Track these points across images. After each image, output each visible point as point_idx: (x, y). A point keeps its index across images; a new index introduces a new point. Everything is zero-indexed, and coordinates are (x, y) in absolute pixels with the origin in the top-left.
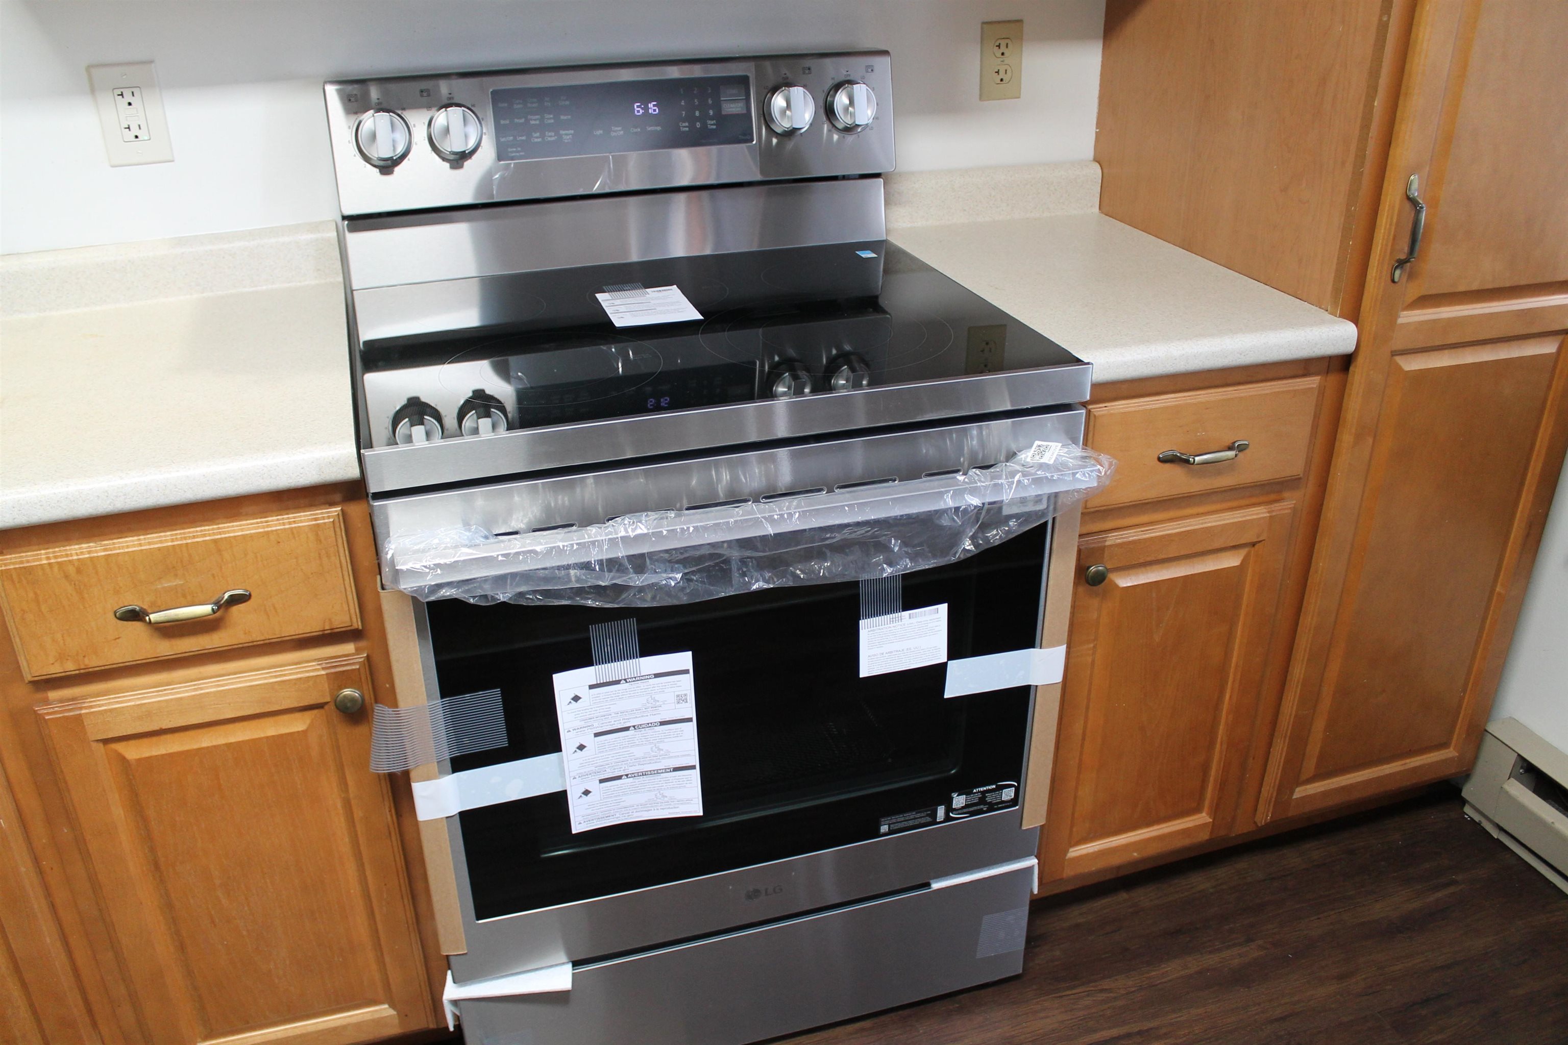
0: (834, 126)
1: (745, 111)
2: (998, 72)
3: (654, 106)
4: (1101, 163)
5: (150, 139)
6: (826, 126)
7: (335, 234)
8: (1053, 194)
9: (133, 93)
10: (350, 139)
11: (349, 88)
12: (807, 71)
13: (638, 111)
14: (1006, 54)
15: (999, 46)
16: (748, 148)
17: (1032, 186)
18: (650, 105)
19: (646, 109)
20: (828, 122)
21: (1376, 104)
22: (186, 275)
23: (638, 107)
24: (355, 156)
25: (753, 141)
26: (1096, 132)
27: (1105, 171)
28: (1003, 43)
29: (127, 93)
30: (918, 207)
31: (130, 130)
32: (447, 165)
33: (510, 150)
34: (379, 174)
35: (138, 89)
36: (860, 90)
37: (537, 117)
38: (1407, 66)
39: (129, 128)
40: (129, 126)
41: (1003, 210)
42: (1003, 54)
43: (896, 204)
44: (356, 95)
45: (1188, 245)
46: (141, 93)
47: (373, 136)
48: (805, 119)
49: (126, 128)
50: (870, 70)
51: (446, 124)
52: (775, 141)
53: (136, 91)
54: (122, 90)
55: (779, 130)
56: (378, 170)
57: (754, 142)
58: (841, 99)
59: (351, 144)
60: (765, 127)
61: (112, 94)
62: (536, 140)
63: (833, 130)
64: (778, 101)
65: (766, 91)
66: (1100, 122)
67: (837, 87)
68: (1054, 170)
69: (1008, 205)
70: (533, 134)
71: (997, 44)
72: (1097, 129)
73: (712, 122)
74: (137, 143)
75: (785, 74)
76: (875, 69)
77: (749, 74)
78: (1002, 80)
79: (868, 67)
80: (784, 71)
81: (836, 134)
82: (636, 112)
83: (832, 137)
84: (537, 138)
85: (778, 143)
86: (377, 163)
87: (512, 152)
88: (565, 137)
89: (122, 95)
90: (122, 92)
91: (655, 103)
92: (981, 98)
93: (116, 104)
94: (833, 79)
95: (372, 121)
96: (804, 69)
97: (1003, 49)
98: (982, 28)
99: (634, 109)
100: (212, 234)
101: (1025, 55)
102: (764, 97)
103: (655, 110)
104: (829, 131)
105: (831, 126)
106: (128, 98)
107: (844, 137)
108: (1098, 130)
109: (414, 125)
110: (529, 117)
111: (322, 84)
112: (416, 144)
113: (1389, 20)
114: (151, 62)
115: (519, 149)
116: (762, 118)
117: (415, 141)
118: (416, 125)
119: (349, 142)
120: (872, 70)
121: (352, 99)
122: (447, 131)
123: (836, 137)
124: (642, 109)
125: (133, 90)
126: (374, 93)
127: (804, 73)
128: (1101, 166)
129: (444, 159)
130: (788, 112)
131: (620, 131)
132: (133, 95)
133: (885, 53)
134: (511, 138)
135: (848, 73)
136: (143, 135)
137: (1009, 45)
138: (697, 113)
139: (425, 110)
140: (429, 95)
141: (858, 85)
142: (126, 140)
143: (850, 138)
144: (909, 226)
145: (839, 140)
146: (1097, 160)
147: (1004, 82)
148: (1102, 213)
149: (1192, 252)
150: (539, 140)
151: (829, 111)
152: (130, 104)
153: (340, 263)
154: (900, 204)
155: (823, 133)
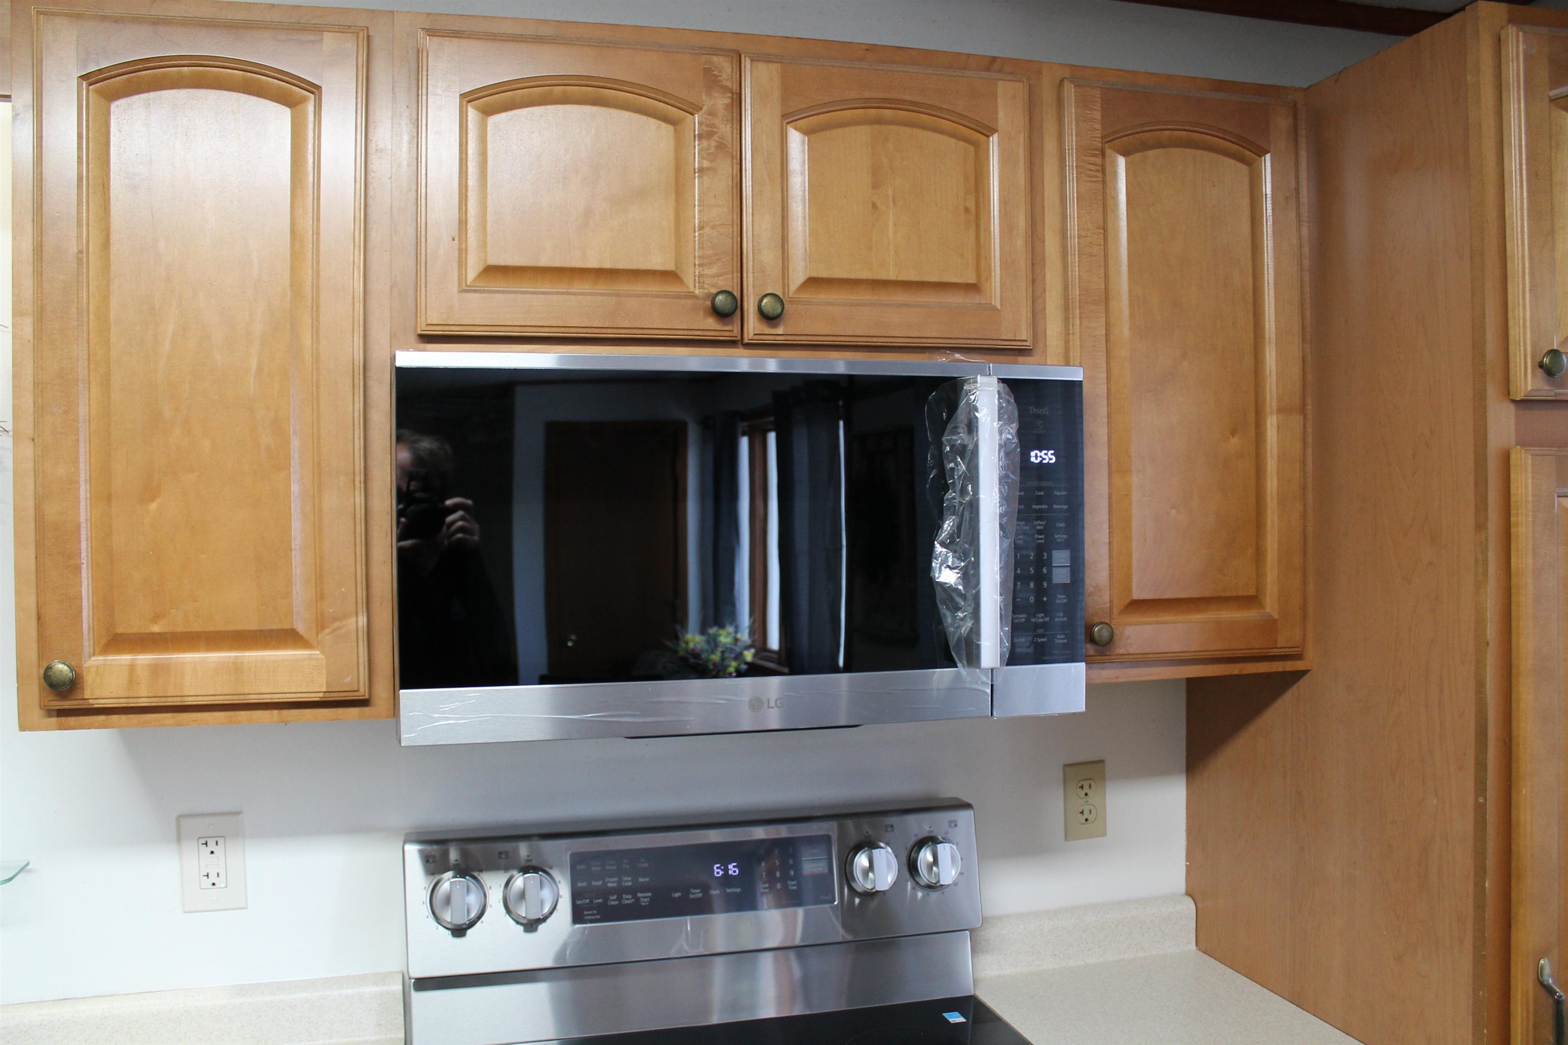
0: (917, 883)
1: (826, 871)
2: (1082, 813)
3: (734, 867)
4: (1194, 896)
5: (226, 887)
6: (909, 884)
7: (401, 987)
8: (1147, 933)
9: (217, 842)
10: (425, 900)
11: (428, 848)
12: (889, 829)
13: (718, 873)
14: (1090, 794)
15: (1082, 787)
16: (831, 908)
17: (1124, 926)
18: (730, 867)
19: (726, 870)
20: (911, 879)
21: (1487, 885)
22: (242, 1027)
23: (718, 868)
24: (428, 917)
25: (835, 901)
26: (1186, 865)
27: (1200, 906)
28: (1086, 784)
29: (211, 843)
30: (1006, 954)
31: (208, 878)
32: (521, 928)
33: (586, 913)
34: (451, 936)
35: (223, 838)
36: (944, 850)
37: (616, 879)
38: (1514, 847)
39: (208, 876)
40: (208, 874)
41: (1095, 953)
42: (1086, 794)
43: (983, 952)
44: (434, 856)
45: (1297, 1000)
46: (225, 842)
47: (448, 901)
48: (887, 881)
49: (205, 876)
50: (953, 825)
51: (522, 886)
52: (857, 900)
53: (221, 841)
54: (206, 839)
55: (859, 890)
56: (450, 932)
57: (836, 903)
58: (926, 856)
59: (425, 905)
60: (848, 889)
61: (196, 842)
62: (613, 903)
63: (917, 887)
64: (862, 860)
65: (848, 850)
66: (1190, 855)
67: (921, 844)
68: (1145, 908)
69: (1100, 947)
70: (610, 897)
71: (1080, 785)
72: (1187, 861)
73: (793, 883)
74: (214, 890)
75: (868, 832)
76: (959, 824)
77: (831, 834)
78: (1087, 820)
79: (950, 822)
80: (867, 829)
81: (921, 892)
82: (715, 874)
83: (916, 895)
84: (614, 900)
85: (860, 903)
86: (449, 926)
87: (587, 915)
88: (642, 900)
89: (206, 844)
90: (206, 842)
91: (735, 864)
92: (1066, 838)
93: (199, 852)
94: (916, 835)
95: (448, 881)
96: (887, 826)
97: (1086, 789)
98: (1064, 772)
99: (714, 871)
100: (276, 982)
101: (1107, 795)
102: (846, 855)
103: (735, 872)
104: (913, 888)
105: (914, 883)
106: (212, 846)
107: (928, 894)
108: (1188, 863)
109: (490, 887)
110: (607, 879)
111: (402, 843)
112: (491, 906)
113: (1486, 800)
114: (238, 813)
115: (595, 912)
116: (844, 878)
117: (490, 903)
118: (492, 887)
119: (423, 903)
120: (955, 825)
121: (431, 860)
122: (522, 895)
123: (920, 894)
124: (722, 870)
125: (217, 839)
126: (454, 855)
127: (887, 831)
128: (1194, 900)
129: (518, 923)
130: (871, 875)
131: (699, 893)
132: (217, 844)
133: (967, 806)
134: (588, 901)
135: (931, 829)
136: (220, 883)
137: (1092, 786)
138: (778, 874)
139: (503, 871)
140: (507, 857)
141: (942, 844)
142: (202, 887)
143: (934, 896)
144: (997, 973)
145: (923, 897)
146: (1189, 893)
147: (1089, 821)
148: (1199, 950)
149: (1303, 1009)
150: (616, 903)
151: (912, 867)
152: (212, 852)
153: (403, 1019)
154: (987, 952)
155: (907, 891)
